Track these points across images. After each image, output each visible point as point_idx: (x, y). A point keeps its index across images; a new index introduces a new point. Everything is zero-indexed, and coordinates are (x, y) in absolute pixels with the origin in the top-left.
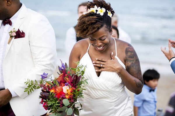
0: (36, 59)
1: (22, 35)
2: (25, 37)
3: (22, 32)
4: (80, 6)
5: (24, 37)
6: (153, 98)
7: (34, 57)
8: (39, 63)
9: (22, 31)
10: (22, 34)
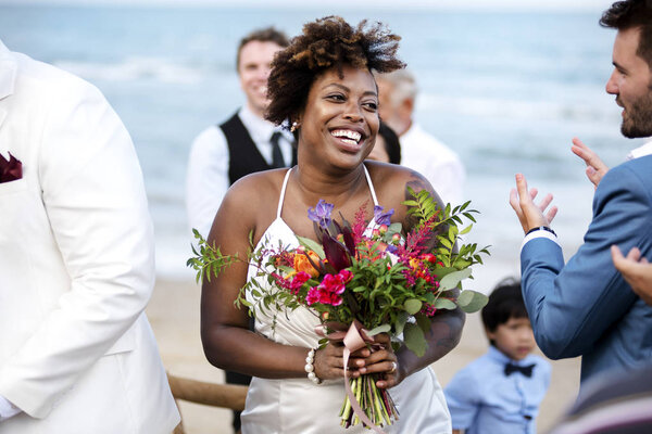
0: (74, 257)
1: (12, 172)
2: (25, 175)
3: (8, 159)
4: (245, 42)
5: (18, 176)
6: (519, 398)
7: (66, 252)
8: (89, 273)
9: (12, 157)
10: (13, 168)
